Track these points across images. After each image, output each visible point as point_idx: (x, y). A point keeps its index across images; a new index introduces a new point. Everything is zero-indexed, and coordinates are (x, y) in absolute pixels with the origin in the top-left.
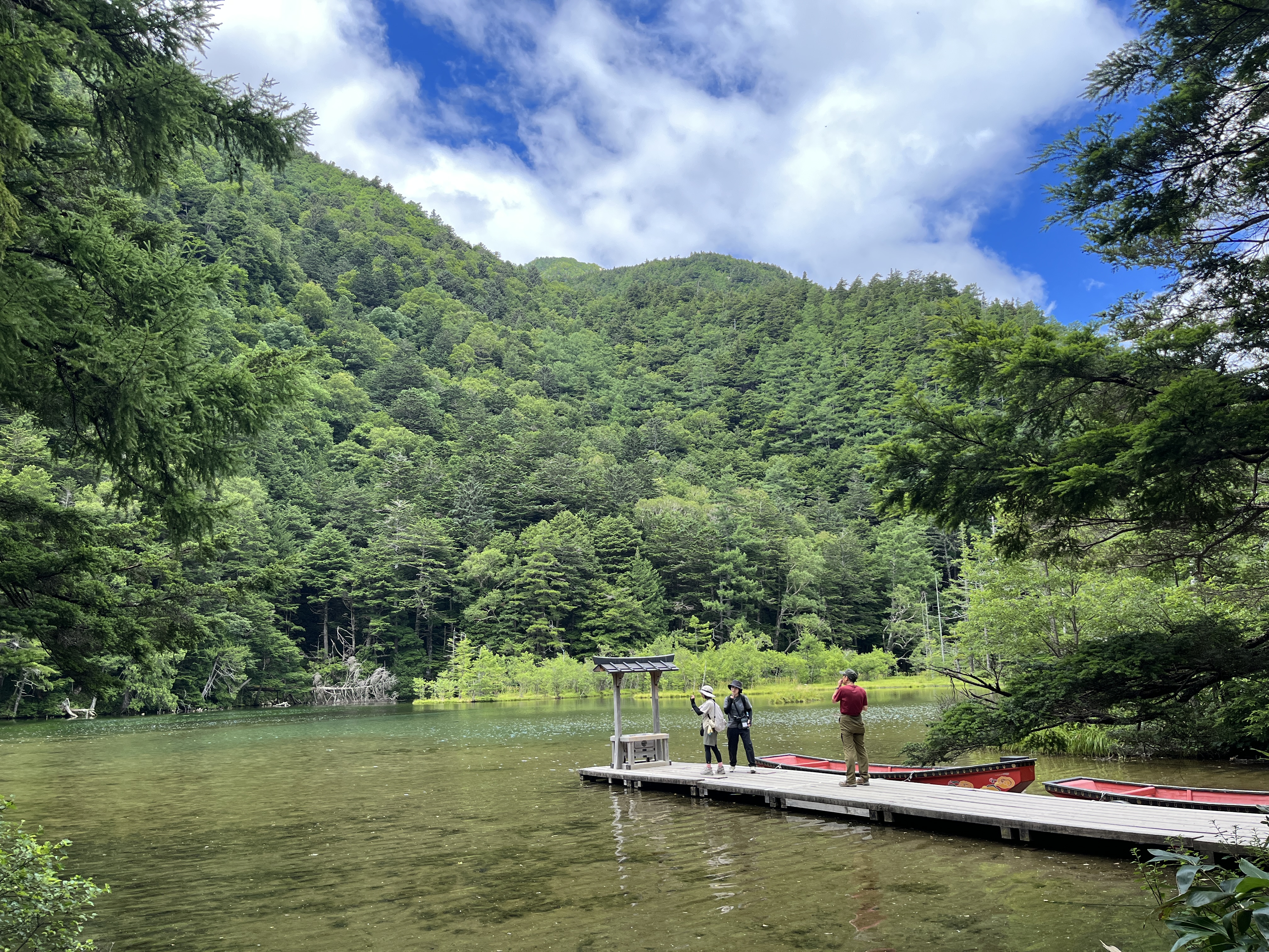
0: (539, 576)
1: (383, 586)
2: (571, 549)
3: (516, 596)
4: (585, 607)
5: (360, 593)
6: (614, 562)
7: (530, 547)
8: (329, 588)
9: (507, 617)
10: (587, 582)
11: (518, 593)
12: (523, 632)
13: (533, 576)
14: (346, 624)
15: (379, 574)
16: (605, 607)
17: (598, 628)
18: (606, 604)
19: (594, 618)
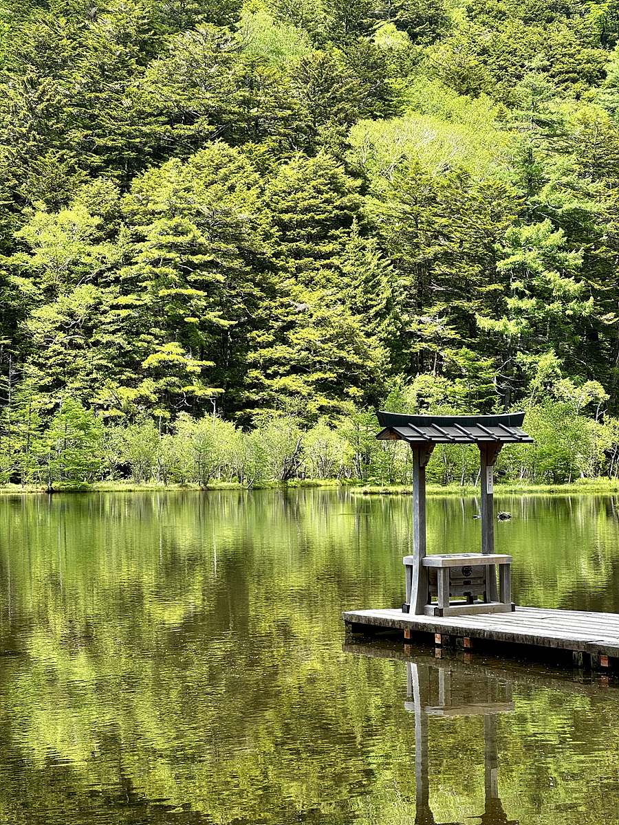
0: (167, 262)
2: (227, 213)
3: (123, 300)
6: (310, 238)
7: (151, 206)
9: (106, 338)
10: (259, 276)
11: (127, 293)
12: (135, 366)
13: (155, 263)
17: (277, 362)
18: (290, 318)
19: (270, 345)
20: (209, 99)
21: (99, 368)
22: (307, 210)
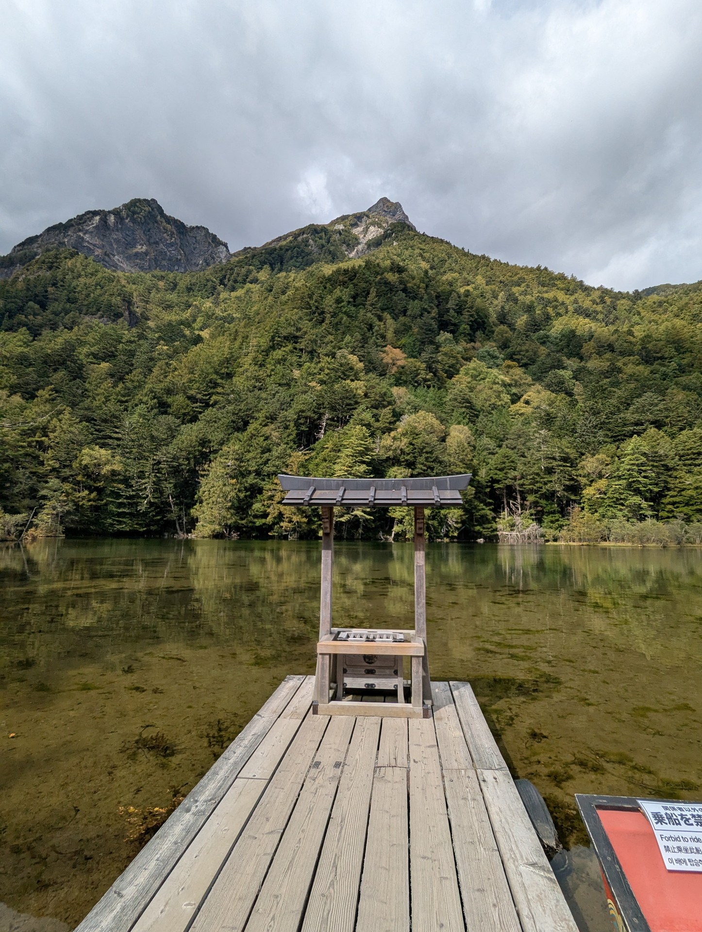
0: (633, 470)
1: (534, 478)
2: (656, 453)
3: (617, 483)
4: (669, 489)
5: (521, 482)
6: (692, 459)
7: (626, 452)
8: (505, 480)
9: (611, 495)
10: (670, 473)
11: (619, 480)
12: (623, 505)
13: (628, 470)
14: (515, 499)
15: (531, 472)
16: (684, 490)
17: (678, 503)
18: (684, 487)
19: (676, 496)
20: (651, 417)
21: (609, 506)
22: (691, 449)
